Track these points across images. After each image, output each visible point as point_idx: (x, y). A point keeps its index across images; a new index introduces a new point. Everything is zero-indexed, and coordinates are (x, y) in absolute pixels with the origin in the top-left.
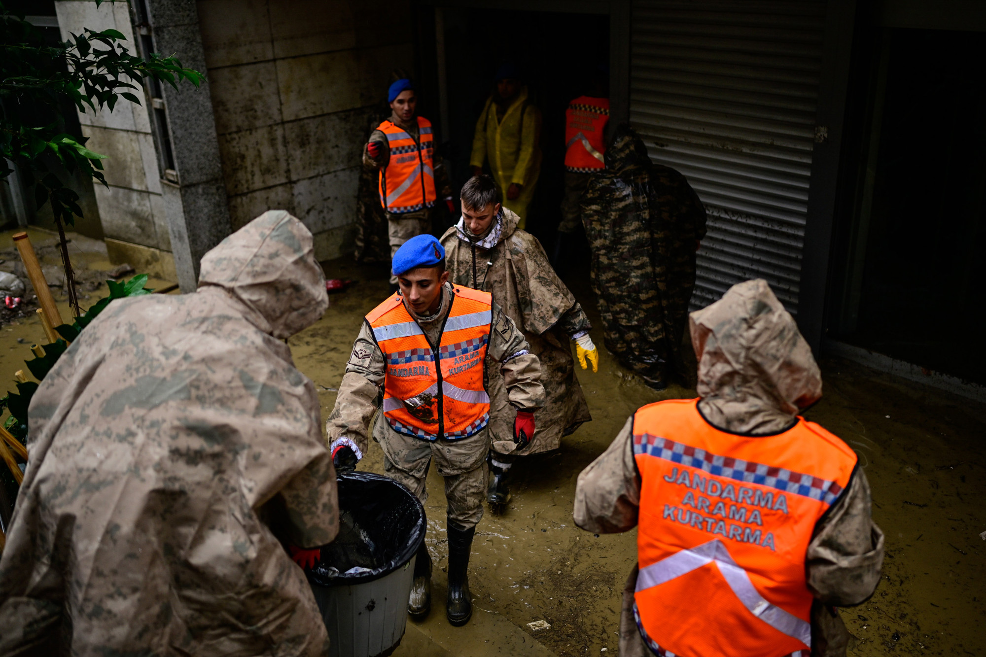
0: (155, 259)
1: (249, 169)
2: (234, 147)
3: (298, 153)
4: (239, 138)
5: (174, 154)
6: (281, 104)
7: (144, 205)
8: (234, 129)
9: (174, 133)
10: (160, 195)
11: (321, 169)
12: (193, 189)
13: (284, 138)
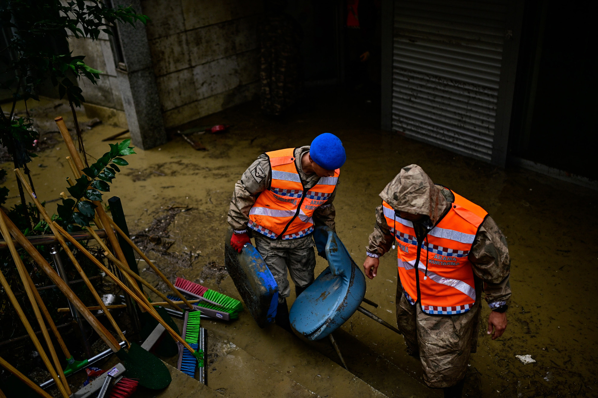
0: (113, 115)
1: (167, 60)
2: (157, 47)
3: (195, 49)
4: (161, 41)
5: (124, 53)
6: (184, 20)
7: (106, 83)
8: (157, 36)
9: (123, 41)
10: (115, 77)
11: (209, 58)
12: (136, 74)
13: (187, 40)
